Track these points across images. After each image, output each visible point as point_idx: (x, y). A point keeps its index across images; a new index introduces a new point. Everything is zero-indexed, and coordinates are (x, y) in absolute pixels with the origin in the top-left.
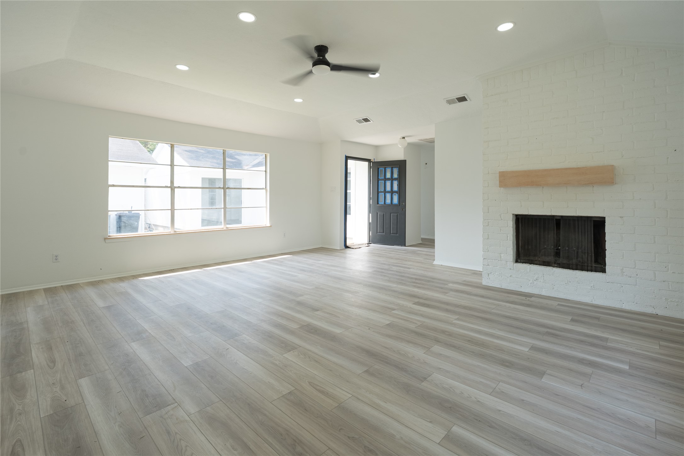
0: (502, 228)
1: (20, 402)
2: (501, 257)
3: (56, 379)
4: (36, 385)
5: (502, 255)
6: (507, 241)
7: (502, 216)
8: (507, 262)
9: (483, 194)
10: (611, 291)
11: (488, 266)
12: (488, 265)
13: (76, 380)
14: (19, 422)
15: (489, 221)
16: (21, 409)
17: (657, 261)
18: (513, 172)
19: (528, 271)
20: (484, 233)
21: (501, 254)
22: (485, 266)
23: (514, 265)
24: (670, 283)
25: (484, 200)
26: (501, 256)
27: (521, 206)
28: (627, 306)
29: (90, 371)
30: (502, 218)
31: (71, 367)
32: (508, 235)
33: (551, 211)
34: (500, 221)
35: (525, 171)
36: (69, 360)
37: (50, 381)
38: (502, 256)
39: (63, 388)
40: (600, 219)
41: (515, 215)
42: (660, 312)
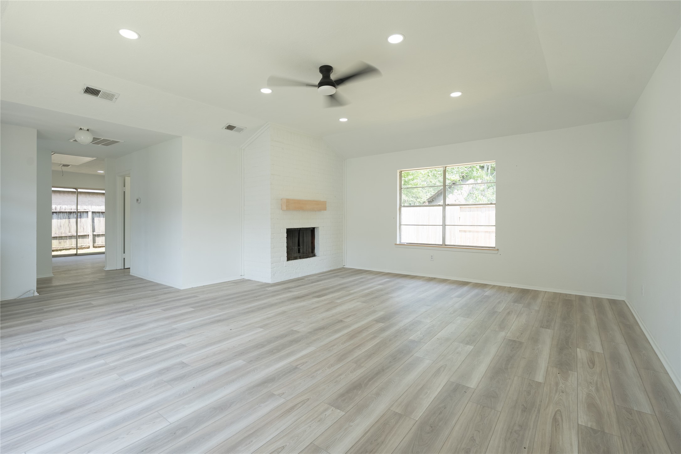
0: (281, 239)
1: (591, 393)
2: (281, 260)
3: (560, 395)
4: (578, 400)
5: (281, 258)
6: (283, 248)
7: (282, 230)
8: (284, 261)
9: (271, 214)
10: (320, 264)
12: (274, 268)
13: (544, 384)
14: (592, 378)
15: (274, 234)
16: (591, 387)
17: (331, 246)
18: (293, 200)
19: (294, 265)
20: (271, 244)
23: (287, 263)
24: (334, 255)
25: (271, 219)
27: (291, 223)
28: (324, 270)
29: (530, 384)
30: (282, 232)
31: (541, 400)
32: (284, 243)
34: (280, 234)
35: (298, 199)
36: (539, 411)
37: (565, 396)
39: (557, 384)
40: (312, 229)
41: (287, 229)
42: (332, 268)
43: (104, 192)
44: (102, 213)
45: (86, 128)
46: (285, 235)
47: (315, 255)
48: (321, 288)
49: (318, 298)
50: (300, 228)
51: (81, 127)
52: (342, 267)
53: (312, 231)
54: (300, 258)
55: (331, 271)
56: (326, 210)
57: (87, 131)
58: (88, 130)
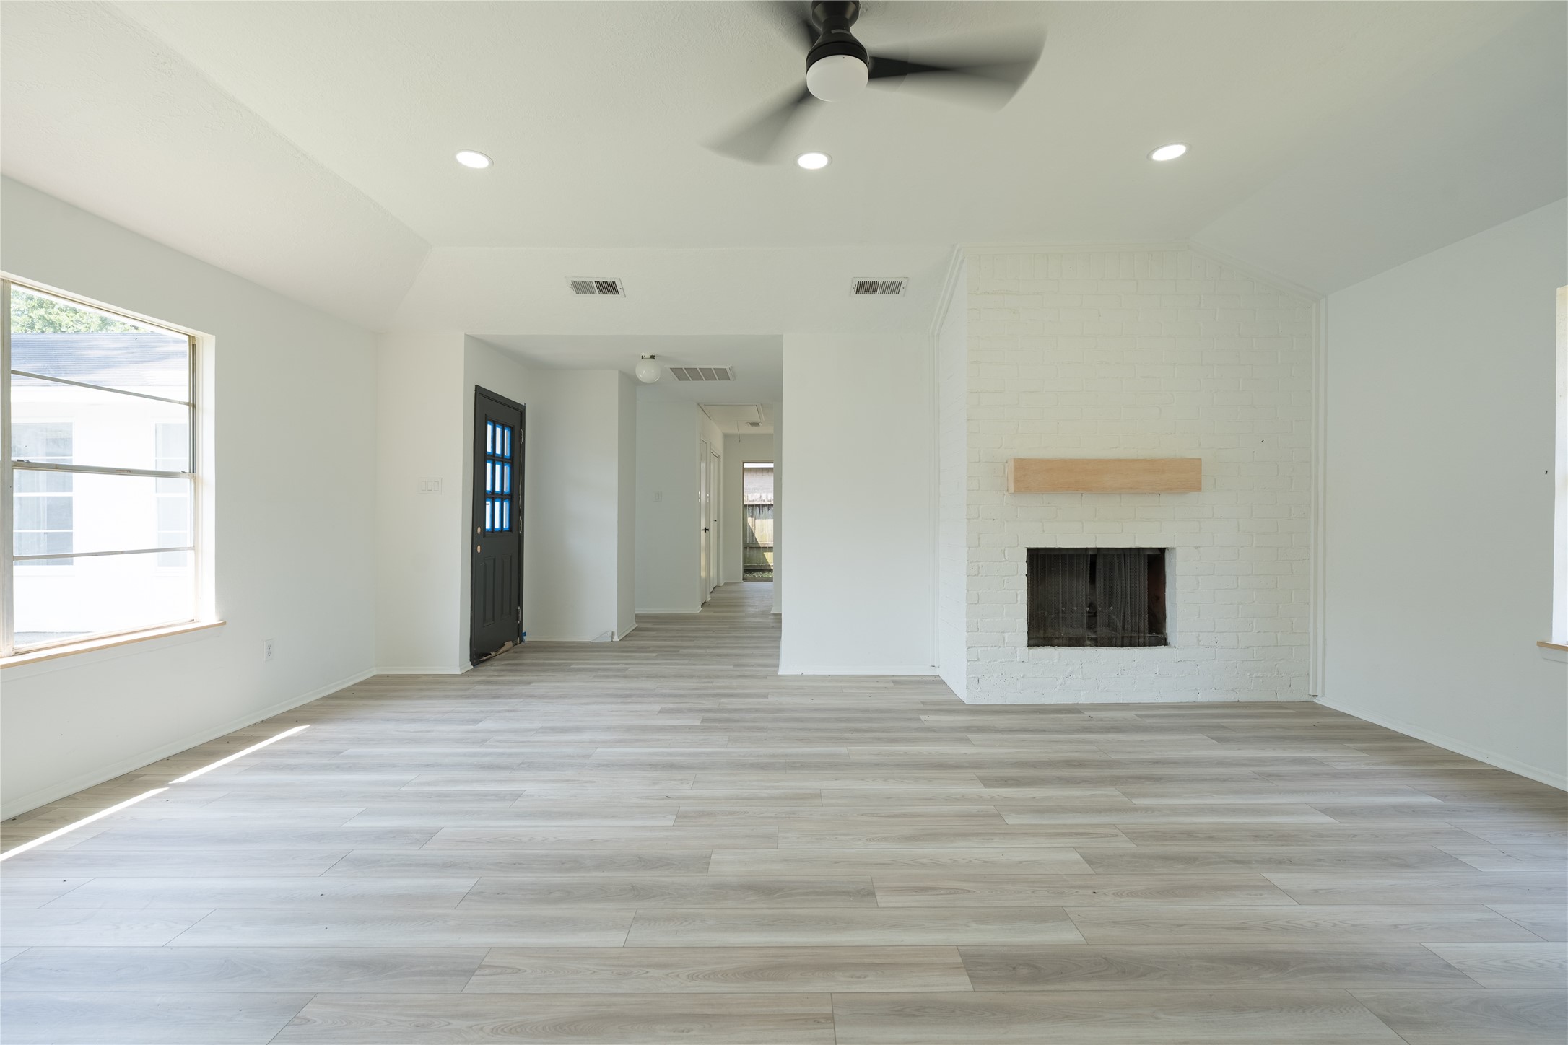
0: (1006, 578)
2: (1004, 640)
5: (1006, 635)
6: (1016, 605)
7: (1006, 552)
8: (1015, 647)
9: (967, 505)
10: (1184, 675)
11: (978, 663)
12: (978, 660)
15: (980, 564)
17: (1240, 616)
18: (1042, 461)
19: (1056, 661)
20: (968, 591)
21: (1003, 632)
22: (972, 663)
23: (1030, 653)
24: (1255, 648)
25: (969, 519)
26: (1004, 638)
27: (1044, 531)
28: (1202, 698)
30: (1007, 558)
32: (1018, 592)
33: (1095, 541)
34: (1002, 563)
35: (1064, 462)
38: (1006, 638)
40: (1158, 553)
41: (1029, 550)
42: (1244, 697)
43: (771, 465)
44: (769, 506)
45: (648, 355)
46: (1024, 568)
47: (1166, 639)
48: (1076, 754)
49: (986, 785)
50: (1099, 550)
51: (643, 354)
52: (1305, 698)
53: (1155, 561)
54: (1097, 643)
55: (1237, 705)
56: (1199, 489)
57: (652, 360)
58: (653, 357)
